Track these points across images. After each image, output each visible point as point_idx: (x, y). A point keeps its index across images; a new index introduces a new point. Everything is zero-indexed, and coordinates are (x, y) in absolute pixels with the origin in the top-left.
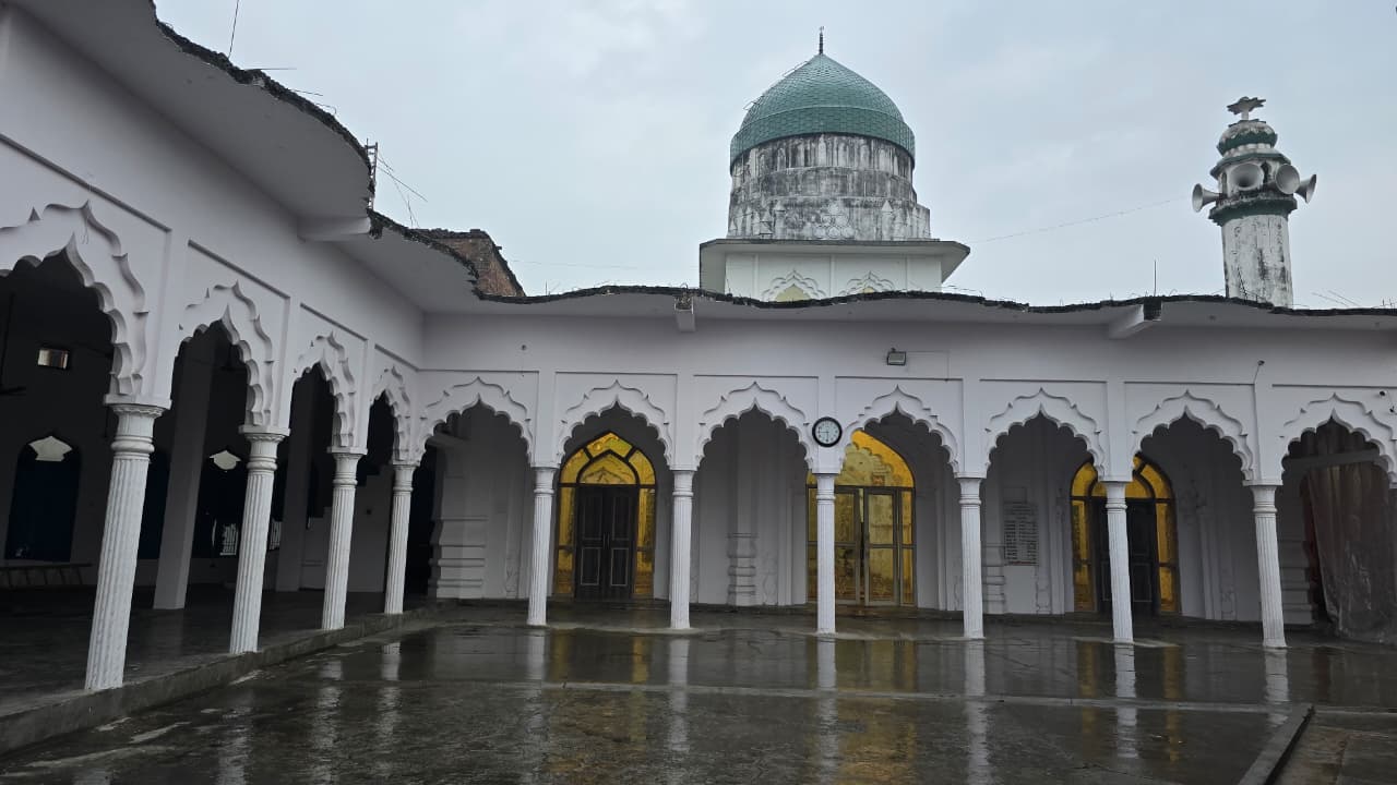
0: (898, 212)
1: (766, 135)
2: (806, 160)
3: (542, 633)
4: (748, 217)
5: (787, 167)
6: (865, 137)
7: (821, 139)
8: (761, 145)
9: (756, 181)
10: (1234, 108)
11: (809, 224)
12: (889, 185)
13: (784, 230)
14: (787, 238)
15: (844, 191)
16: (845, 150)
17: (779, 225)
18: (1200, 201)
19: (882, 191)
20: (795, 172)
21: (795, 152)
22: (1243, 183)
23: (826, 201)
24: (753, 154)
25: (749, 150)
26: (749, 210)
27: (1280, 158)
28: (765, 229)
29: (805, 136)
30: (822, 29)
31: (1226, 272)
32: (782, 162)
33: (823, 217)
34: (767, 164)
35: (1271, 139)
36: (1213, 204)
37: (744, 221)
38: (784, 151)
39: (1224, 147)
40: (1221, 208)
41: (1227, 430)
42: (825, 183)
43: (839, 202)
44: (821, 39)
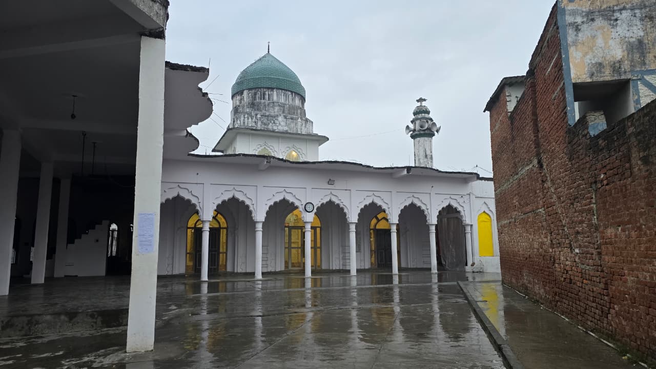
0: (304, 122)
1: (252, 85)
2: (269, 98)
3: (207, 283)
4: (246, 119)
5: (261, 99)
6: (291, 92)
7: (275, 90)
8: (249, 89)
9: (248, 104)
10: (418, 101)
11: (271, 124)
12: (299, 111)
13: (261, 125)
14: (262, 129)
15: (283, 112)
16: (284, 95)
17: (259, 123)
18: (408, 131)
19: (297, 113)
20: (265, 102)
21: (264, 94)
22: (422, 127)
23: (277, 115)
24: (245, 92)
25: (244, 90)
26: (246, 116)
27: (431, 120)
28: (254, 124)
29: (268, 88)
30: (269, 42)
31: (415, 155)
32: (259, 97)
33: (276, 121)
34: (252, 97)
35: (428, 112)
36: (412, 132)
37: (244, 120)
38: (259, 93)
39: (415, 114)
40: (414, 134)
41: (423, 207)
42: (277, 108)
43: (282, 116)
44: (269, 47)
